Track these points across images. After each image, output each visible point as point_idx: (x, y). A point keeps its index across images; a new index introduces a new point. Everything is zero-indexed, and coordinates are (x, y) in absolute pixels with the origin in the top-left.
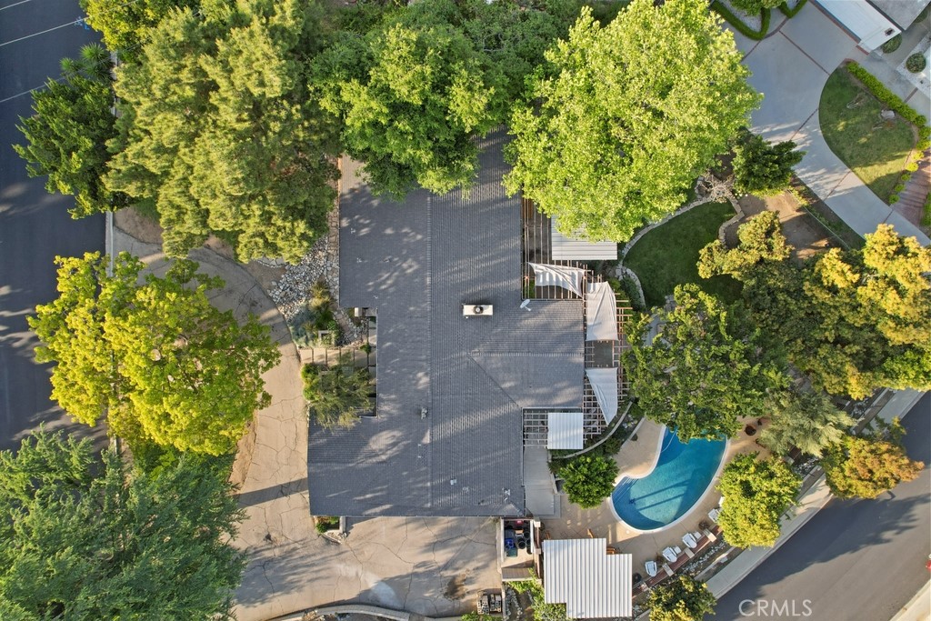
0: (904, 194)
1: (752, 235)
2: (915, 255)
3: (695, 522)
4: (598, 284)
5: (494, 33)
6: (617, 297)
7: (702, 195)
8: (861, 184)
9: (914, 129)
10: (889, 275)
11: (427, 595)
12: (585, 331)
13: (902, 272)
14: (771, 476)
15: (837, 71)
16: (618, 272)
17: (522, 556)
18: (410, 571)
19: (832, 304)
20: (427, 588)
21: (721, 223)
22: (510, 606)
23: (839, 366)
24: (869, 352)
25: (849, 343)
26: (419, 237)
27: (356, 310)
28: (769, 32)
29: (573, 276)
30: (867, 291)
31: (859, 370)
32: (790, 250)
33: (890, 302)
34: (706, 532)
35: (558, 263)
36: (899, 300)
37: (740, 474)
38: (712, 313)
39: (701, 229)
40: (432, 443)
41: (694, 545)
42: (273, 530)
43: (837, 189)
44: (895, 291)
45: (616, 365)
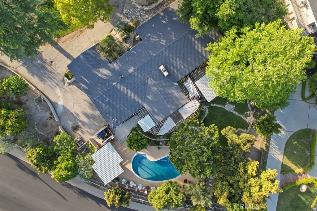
0: (287, 176)
1: (245, 137)
2: (274, 185)
3: (147, 185)
4: (197, 102)
5: (252, 9)
6: (197, 110)
7: (245, 116)
8: (281, 161)
9: (309, 164)
10: (262, 184)
11: (69, 122)
12: (181, 108)
13: (266, 186)
14: (177, 195)
15: (310, 129)
16: (205, 107)
17: (100, 141)
18: (72, 111)
19: (241, 174)
20: (71, 121)
21: (241, 128)
22: (83, 148)
23: (224, 190)
24: (234, 196)
25: (233, 188)
26: (174, 38)
27: (138, 36)
28: (307, 101)
29: (194, 93)
30: (253, 181)
31: (227, 197)
32: (248, 151)
33: (255, 190)
34: (146, 190)
35: (195, 85)
36: (257, 191)
37: (171, 186)
38: (214, 139)
39: (235, 123)
40: (114, 86)
41: (140, 189)
42: (55, 62)
43: (275, 155)
44: (259, 188)
45: (177, 124)
